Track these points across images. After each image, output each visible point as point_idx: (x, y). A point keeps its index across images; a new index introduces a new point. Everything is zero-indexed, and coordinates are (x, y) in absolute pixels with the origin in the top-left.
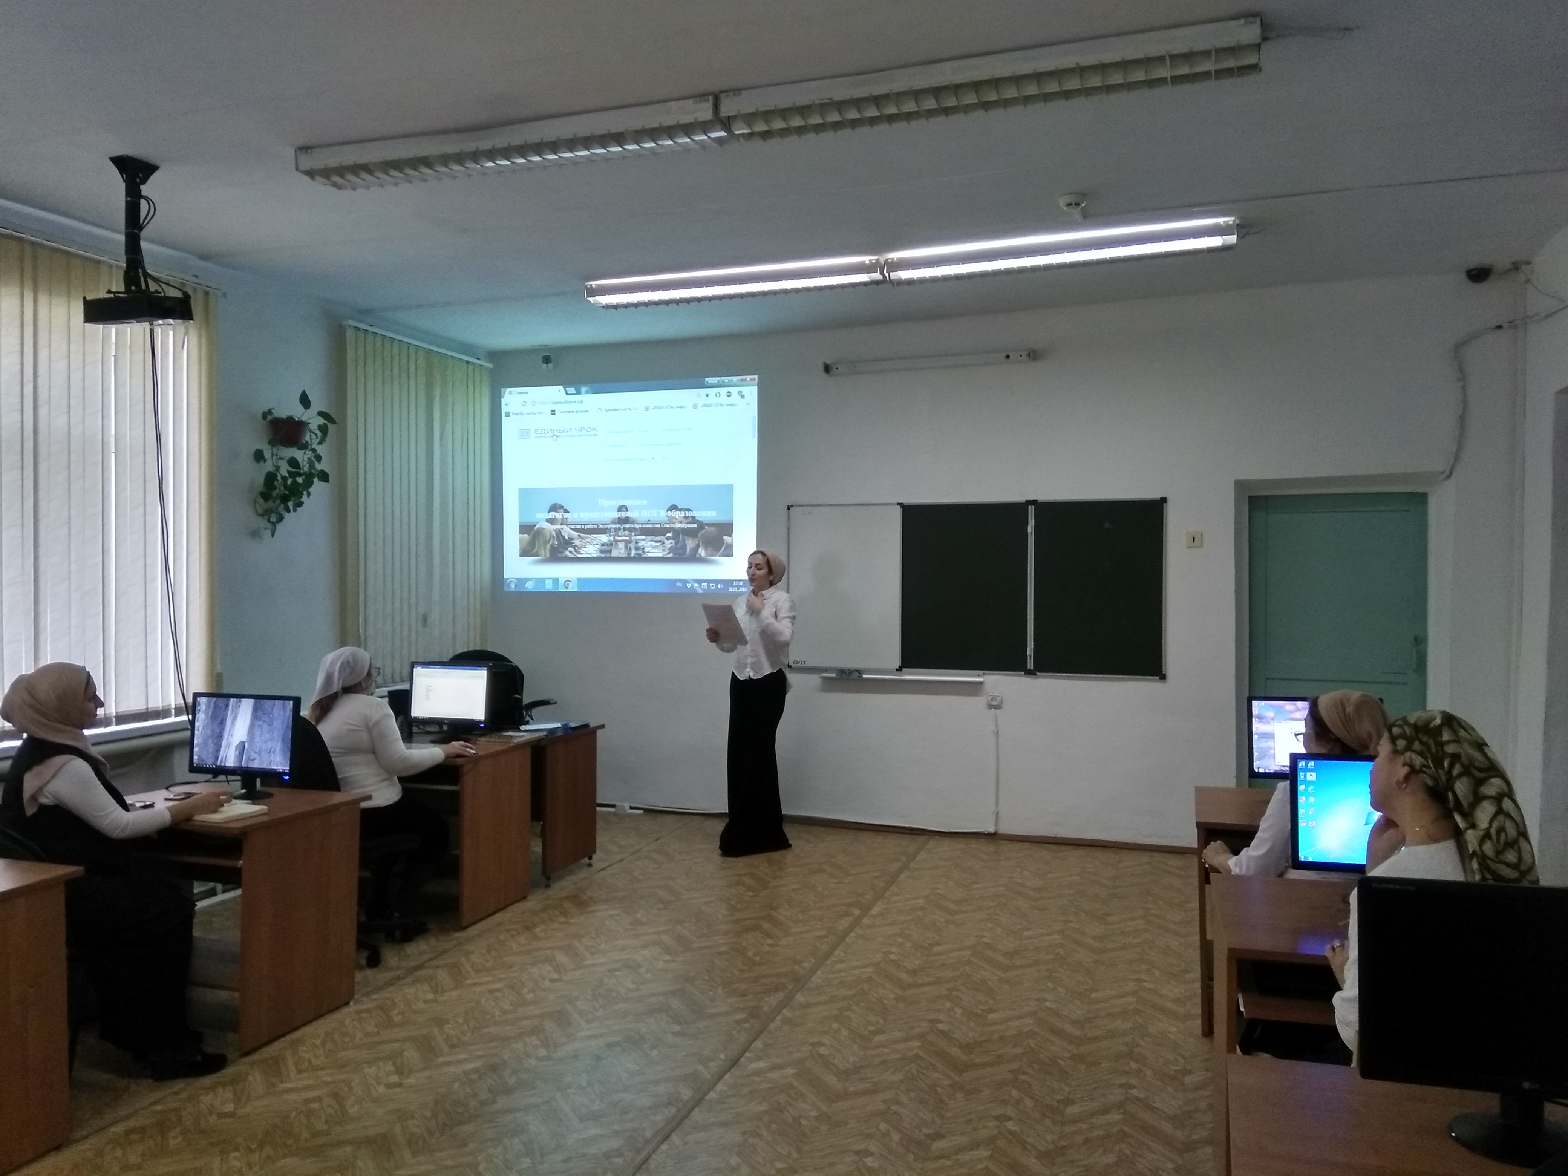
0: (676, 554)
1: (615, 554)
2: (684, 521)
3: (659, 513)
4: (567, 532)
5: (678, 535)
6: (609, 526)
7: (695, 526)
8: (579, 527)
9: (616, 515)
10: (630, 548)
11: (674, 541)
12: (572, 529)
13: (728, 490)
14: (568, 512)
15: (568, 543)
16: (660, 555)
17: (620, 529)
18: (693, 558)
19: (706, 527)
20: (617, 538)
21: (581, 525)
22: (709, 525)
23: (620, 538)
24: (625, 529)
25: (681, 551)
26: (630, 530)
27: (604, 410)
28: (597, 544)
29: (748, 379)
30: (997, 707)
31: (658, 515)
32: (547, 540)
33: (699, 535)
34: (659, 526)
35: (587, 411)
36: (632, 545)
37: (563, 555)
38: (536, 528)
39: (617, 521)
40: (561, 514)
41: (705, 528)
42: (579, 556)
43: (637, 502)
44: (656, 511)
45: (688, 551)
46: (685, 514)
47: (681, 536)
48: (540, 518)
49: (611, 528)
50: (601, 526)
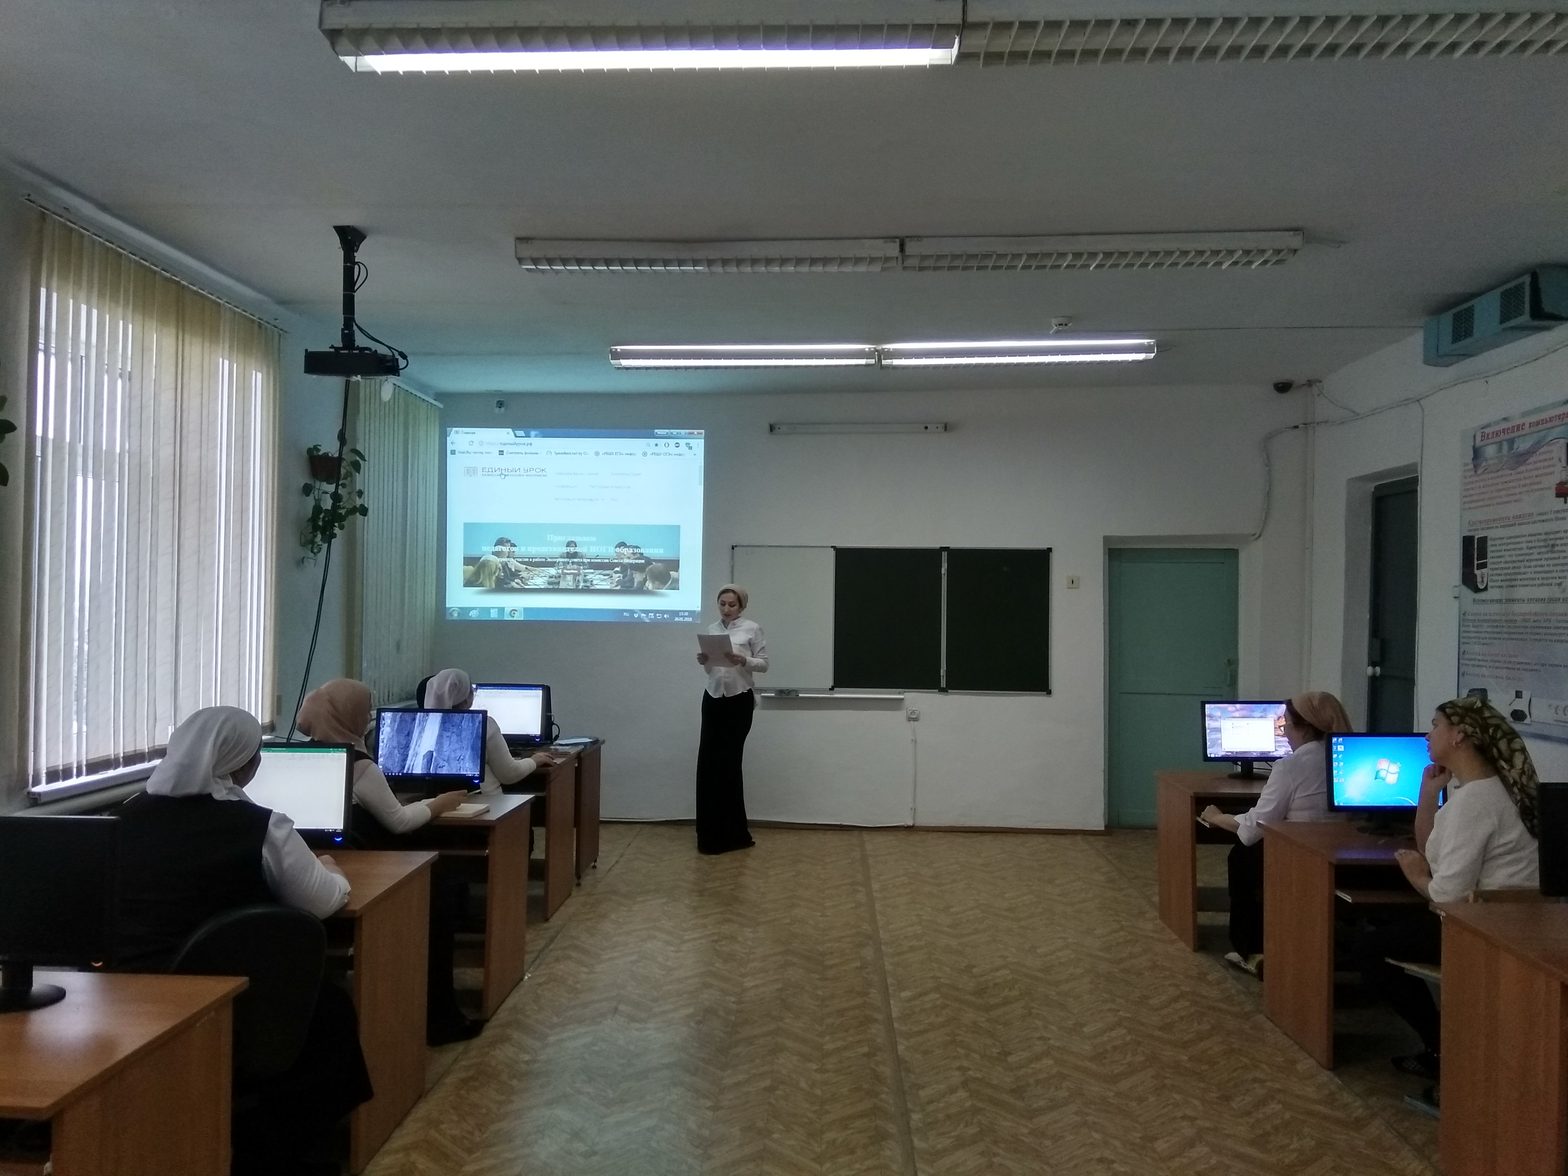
0: (624, 587)
1: (563, 585)
2: (632, 557)
3: (607, 549)
4: (513, 564)
5: (626, 570)
6: (558, 560)
7: (643, 561)
8: (527, 560)
9: (565, 550)
10: (578, 581)
11: (621, 575)
12: (519, 562)
13: (674, 531)
14: (516, 546)
15: (515, 574)
16: (608, 587)
17: (568, 563)
18: (641, 590)
19: (654, 563)
20: (565, 571)
21: (529, 558)
22: (656, 561)
23: (569, 572)
24: (573, 563)
25: (628, 584)
26: (579, 564)
27: (553, 453)
28: (545, 576)
29: (696, 433)
30: (915, 720)
31: (607, 551)
32: (493, 572)
33: (647, 570)
34: (607, 561)
35: (537, 454)
36: (581, 578)
37: (510, 586)
38: (481, 560)
39: (565, 555)
40: (508, 548)
41: (652, 564)
42: (526, 587)
43: (585, 539)
44: (604, 547)
45: (635, 585)
46: (633, 551)
47: (629, 570)
48: (486, 551)
49: (559, 562)
50: (549, 560)
